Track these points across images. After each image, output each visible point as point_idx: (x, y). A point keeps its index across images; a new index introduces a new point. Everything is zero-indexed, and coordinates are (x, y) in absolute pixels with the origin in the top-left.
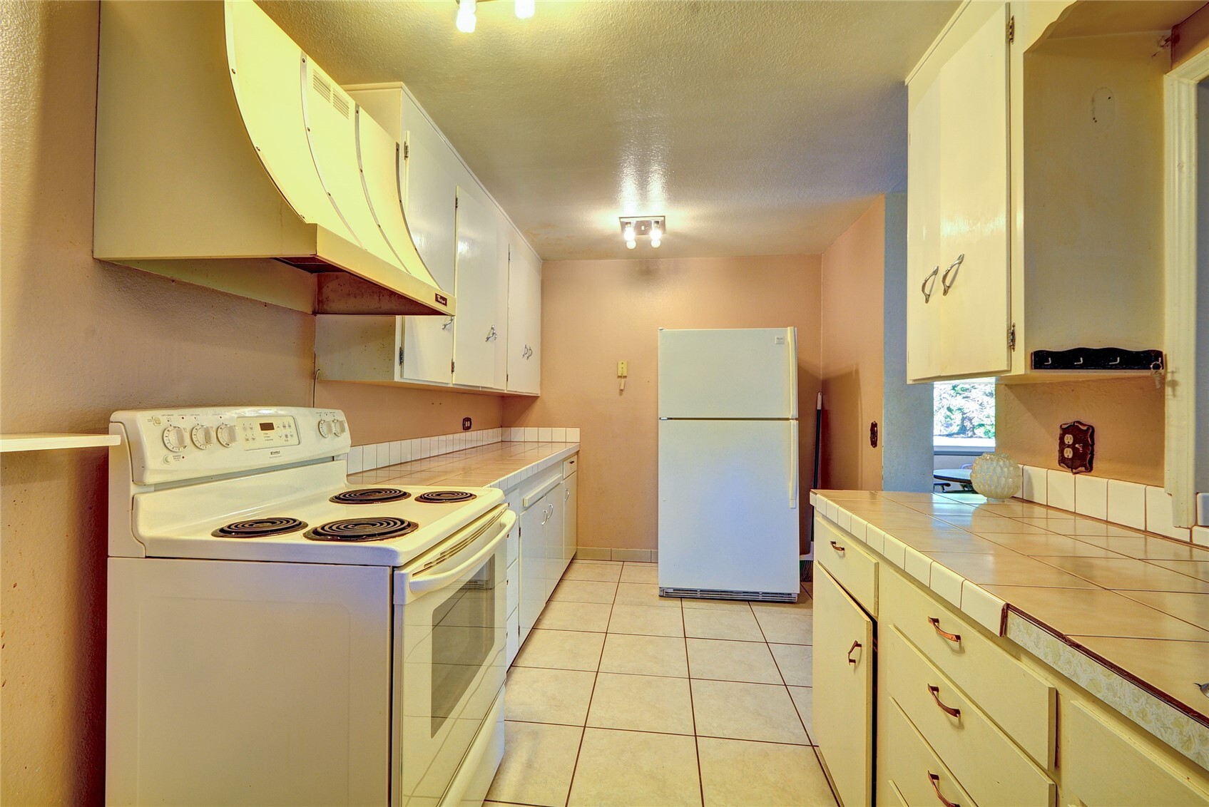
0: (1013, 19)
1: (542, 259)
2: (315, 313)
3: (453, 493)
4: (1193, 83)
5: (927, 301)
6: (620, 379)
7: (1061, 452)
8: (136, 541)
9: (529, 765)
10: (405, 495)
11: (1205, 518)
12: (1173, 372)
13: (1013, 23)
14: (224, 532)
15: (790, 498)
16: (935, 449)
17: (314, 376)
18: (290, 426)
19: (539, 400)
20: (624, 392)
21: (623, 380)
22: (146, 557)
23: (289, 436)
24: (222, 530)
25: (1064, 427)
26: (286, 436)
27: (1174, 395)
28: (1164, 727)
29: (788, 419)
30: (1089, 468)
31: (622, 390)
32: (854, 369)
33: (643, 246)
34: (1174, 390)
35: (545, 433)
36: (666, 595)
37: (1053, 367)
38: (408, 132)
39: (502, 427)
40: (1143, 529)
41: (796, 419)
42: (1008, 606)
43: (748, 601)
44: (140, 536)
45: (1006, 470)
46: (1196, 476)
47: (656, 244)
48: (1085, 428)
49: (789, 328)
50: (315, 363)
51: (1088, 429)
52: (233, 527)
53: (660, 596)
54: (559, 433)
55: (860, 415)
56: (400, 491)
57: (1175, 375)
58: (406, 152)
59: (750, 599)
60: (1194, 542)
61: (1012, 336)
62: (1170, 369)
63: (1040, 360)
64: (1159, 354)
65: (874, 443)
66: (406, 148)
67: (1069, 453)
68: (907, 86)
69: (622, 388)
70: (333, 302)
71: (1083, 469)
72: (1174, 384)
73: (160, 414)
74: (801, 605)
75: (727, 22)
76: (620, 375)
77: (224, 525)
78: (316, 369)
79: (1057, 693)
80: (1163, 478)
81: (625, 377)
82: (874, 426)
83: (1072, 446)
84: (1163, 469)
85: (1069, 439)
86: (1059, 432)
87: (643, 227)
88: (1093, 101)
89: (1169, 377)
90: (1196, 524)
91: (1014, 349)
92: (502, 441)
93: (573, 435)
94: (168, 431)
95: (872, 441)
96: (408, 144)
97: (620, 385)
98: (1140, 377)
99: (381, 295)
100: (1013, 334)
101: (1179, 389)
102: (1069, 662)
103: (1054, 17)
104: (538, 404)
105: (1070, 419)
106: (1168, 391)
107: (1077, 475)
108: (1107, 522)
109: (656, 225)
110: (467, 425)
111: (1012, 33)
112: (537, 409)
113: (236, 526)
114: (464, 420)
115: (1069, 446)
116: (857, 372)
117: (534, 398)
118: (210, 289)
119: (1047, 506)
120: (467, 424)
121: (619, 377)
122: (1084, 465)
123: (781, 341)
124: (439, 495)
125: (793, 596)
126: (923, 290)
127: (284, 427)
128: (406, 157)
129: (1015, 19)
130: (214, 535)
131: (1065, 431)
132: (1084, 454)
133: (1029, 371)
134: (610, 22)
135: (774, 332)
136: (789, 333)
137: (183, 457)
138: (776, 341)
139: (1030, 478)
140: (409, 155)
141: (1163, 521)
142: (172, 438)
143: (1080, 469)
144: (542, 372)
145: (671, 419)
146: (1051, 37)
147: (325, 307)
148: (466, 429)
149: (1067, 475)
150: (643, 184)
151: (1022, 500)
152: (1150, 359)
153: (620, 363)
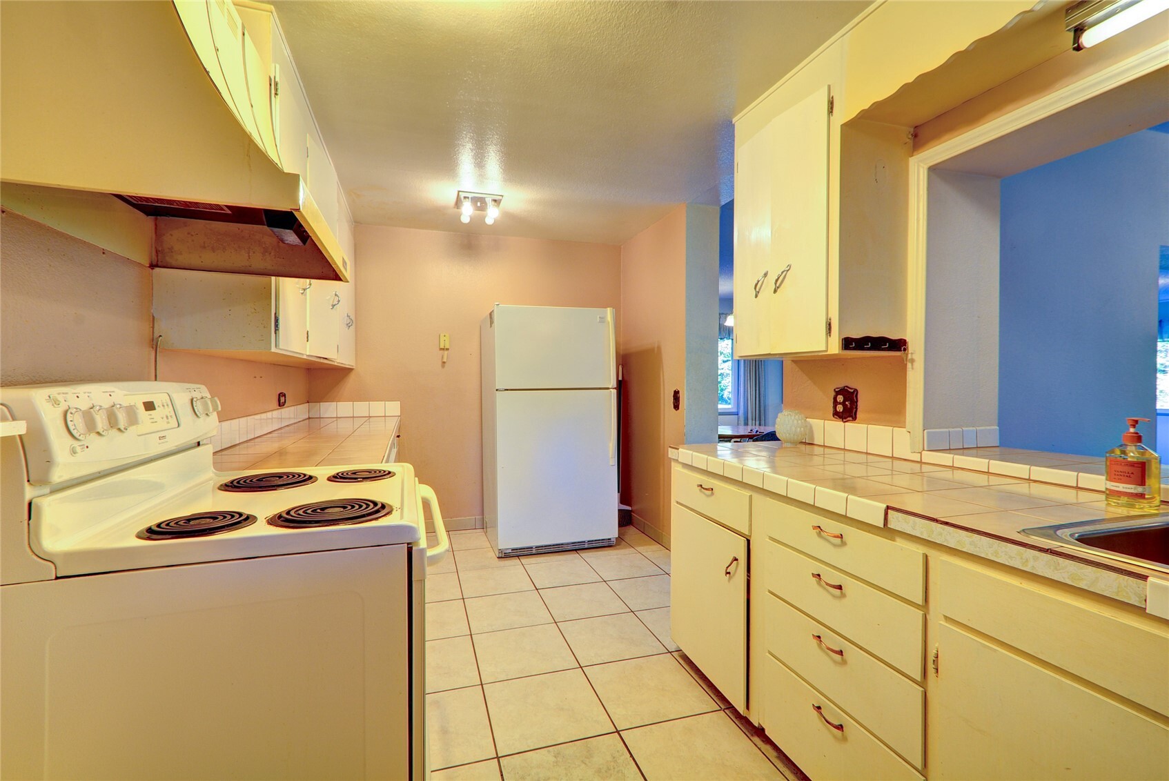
0: (832, 98)
1: (355, 222)
2: (152, 266)
3: (369, 471)
4: (926, 167)
5: (756, 296)
6: (442, 351)
7: (835, 407)
8: (35, 558)
9: (444, 731)
10: (309, 479)
11: (928, 446)
12: (912, 353)
13: (833, 101)
14: (153, 533)
15: (611, 456)
16: (719, 411)
17: (154, 343)
18: (167, 405)
19: (353, 372)
20: (446, 365)
21: (446, 352)
22: (57, 578)
23: (169, 417)
24: (150, 530)
25: (837, 390)
26: (167, 417)
27: (913, 368)
28: (1011, 557)
29: (608, 389)
30: (854, 418)
31: (444, 362)
32: (656, 346)
33: (477, 223)
34: (912, 365)
35: (361, 408)
36: (505, 556)
37: (854, 349)
38: (278, 66)
39: (308, 402)
40: (891, 456)
41: (615, 388)
42: (888, 508)
43: (576, 550)
44: (45, 552)
45: (795, 422)
46: (924, 420)
47: (489, 221)
48: (852, 391)
49: (609, 309)
50: (153, 327)
51: (854, 391)
52: (163, 525)
53: (498, 558)
54: (377, 408)
55: (662, 384)
56: (305, 475)
57: (914, 355)
58: (276, 90)
59: (578, 548)
60: (923, 461)
61: (829, 327)
62: (910, 352)
63: (848, 343)
64: (905, 340)
65: (676, 407)
66: (276, 84)
67: (840, 408)
68: (734, 125)
69: (445, 360)
70: (181, 254)
71: (851, 419)
72: (912, 361)
73: (54, 391)
74: (618, 547)
75: (628, 41)
76: (442, 347)
77: (152, 522)
78: (156, 335)
79: (927, 556)
80: (905, 422)
81: (447, 349)
82: (676, 393)
83: (843, 403)
84: (906, 416)
85: (840, 398)
86: (833, 394)
87: (479, 203)
88: (876, 167)
89: (910, 357)
90: (924, 450)
91: (830, 335)
92: (309, 418)
93: (394, 408)
94: (71, 413)
95: (674, 405)
96: (277, 79)
97: (442, 358)
98: (889, 356)
99: (251, 252)
100: (830, 324)
101: (916, 364)
102: (941, 534)
103: (866, 106)
104: (352, 376)
105: (841, 385)
106: (909, 365)
107: (846, 423)
108: (867, 453)
109: (493, 203)
110: (281, 401)
111: (832, 108)
112: (351, 383)
113: (168, 525)
114: (279, 395)
115: (840, 403)
116: (659, 348)
117: (349, 370)
118: (44, 225)
119: (824, 446)
120: (282, 399)
121: (441, 349)
122: (852, 416)
123: (602, 319)
124: (355, 473)
125: (612, 540)
126: (755, 288)
127: (163, 406)
128: (276, 94)
129: (834, 98)
130: (139, 536)
131: (838, 393)
132: (851, 408)
133: (841, 352)
134: (531, 13)
135: (595, 312)
136: (609, 313)
137: (87, 447)
138: (598, 319)
139: (811, 427)
140: (279, 92)
141: (903, 450)
142: (77, 423)
143: (849, 419)
144: (356, 343)
145: (507, 390)
146: (859, 118)
147: (168, 259)
148: (281, 405)
149: (839, 424)
150: (480, 162)
151: (805, 443)
152: (899, 345)
153: (442, 335)
